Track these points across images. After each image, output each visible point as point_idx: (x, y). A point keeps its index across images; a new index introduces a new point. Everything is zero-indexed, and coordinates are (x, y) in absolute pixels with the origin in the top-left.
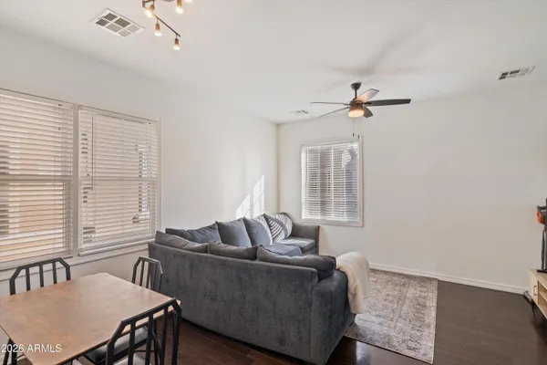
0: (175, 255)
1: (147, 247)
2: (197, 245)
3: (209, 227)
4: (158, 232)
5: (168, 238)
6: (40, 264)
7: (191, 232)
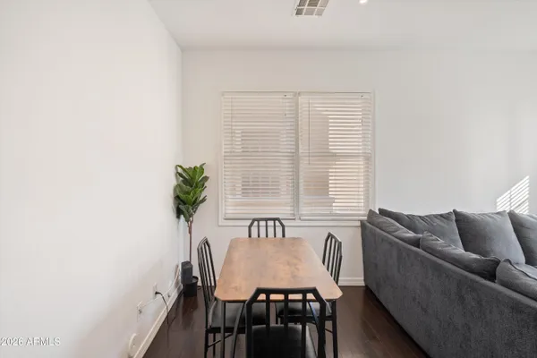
0: (384, 240)
1: (359, 224)
2: (411, 234)
3: (441, 215)
4: (370, 210)
5: (381, 220)
6: (267, 220)
7: (411, 217)
